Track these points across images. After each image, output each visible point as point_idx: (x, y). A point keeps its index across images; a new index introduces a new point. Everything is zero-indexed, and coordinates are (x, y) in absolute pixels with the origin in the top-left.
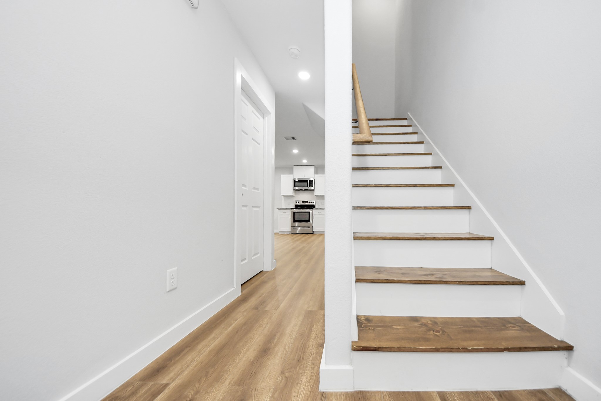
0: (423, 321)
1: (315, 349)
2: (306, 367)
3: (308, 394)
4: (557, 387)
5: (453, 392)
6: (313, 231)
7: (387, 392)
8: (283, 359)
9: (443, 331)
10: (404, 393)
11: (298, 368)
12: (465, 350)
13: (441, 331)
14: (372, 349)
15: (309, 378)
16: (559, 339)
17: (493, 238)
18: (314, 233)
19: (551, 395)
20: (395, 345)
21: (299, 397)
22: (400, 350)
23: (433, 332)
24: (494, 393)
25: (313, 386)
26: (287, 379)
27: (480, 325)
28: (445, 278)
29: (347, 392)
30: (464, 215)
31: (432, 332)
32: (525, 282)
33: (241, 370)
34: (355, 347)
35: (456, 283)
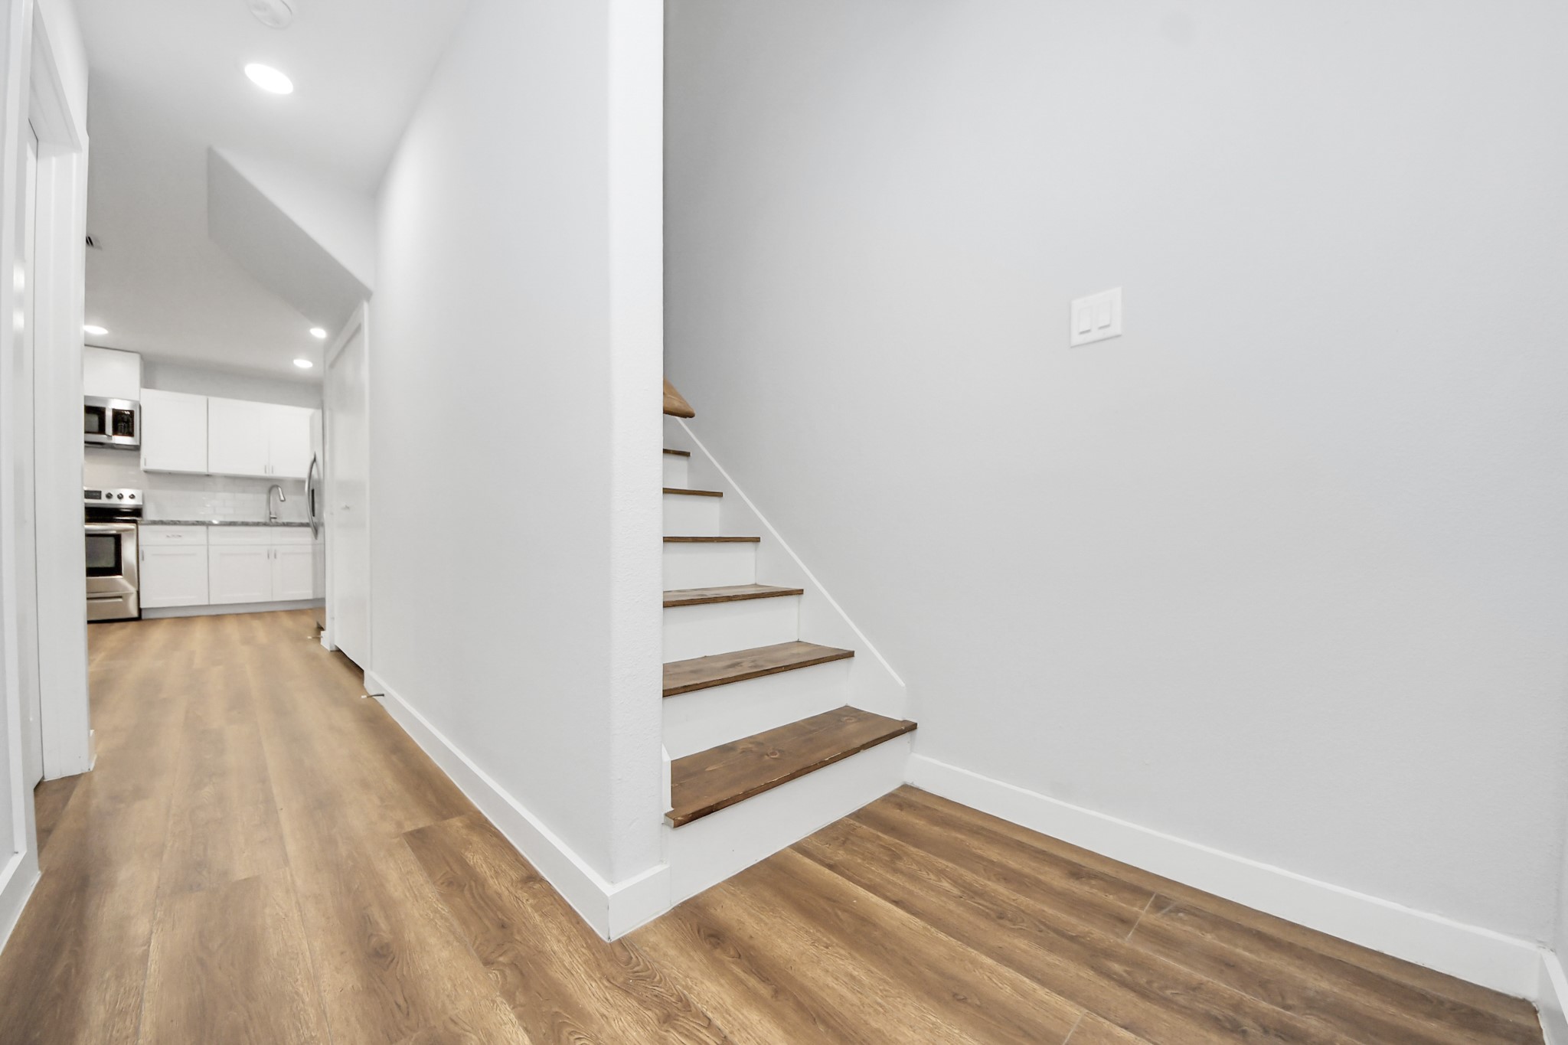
0: (741, 747)
1: (519, 891)
2: (535, 926)
3: (590, 959)
4: (902, 784)
5: (808, 837)
6: (140, 610)
7: (724, 882)
8: (455, 943)
9: (779, 751)
10: (748, 870)
11: (518, 937)
12: (823, 764)
13: (777, 752)
14: (707, 810)
15: (564, 939)
16: (901, 719)
17: (802, 590)
18: (143, 617)
19: (902, 794)
20: (738, 791)
21: (577, 972)
22: (748, 795)
23: (768, 755)
24: (850, 816)
25: (587, 943)
26: (513, 965)
27: (814, 728)
28: (762, 666)
29: (663, 915)
30: (746, 551)
31: (766, 757)
32: (854, 652)
33: (353, 1019)
34: (679, 818)
35: (780, 670)
